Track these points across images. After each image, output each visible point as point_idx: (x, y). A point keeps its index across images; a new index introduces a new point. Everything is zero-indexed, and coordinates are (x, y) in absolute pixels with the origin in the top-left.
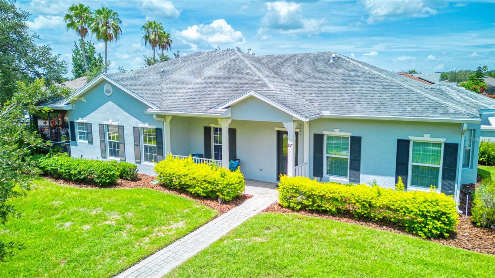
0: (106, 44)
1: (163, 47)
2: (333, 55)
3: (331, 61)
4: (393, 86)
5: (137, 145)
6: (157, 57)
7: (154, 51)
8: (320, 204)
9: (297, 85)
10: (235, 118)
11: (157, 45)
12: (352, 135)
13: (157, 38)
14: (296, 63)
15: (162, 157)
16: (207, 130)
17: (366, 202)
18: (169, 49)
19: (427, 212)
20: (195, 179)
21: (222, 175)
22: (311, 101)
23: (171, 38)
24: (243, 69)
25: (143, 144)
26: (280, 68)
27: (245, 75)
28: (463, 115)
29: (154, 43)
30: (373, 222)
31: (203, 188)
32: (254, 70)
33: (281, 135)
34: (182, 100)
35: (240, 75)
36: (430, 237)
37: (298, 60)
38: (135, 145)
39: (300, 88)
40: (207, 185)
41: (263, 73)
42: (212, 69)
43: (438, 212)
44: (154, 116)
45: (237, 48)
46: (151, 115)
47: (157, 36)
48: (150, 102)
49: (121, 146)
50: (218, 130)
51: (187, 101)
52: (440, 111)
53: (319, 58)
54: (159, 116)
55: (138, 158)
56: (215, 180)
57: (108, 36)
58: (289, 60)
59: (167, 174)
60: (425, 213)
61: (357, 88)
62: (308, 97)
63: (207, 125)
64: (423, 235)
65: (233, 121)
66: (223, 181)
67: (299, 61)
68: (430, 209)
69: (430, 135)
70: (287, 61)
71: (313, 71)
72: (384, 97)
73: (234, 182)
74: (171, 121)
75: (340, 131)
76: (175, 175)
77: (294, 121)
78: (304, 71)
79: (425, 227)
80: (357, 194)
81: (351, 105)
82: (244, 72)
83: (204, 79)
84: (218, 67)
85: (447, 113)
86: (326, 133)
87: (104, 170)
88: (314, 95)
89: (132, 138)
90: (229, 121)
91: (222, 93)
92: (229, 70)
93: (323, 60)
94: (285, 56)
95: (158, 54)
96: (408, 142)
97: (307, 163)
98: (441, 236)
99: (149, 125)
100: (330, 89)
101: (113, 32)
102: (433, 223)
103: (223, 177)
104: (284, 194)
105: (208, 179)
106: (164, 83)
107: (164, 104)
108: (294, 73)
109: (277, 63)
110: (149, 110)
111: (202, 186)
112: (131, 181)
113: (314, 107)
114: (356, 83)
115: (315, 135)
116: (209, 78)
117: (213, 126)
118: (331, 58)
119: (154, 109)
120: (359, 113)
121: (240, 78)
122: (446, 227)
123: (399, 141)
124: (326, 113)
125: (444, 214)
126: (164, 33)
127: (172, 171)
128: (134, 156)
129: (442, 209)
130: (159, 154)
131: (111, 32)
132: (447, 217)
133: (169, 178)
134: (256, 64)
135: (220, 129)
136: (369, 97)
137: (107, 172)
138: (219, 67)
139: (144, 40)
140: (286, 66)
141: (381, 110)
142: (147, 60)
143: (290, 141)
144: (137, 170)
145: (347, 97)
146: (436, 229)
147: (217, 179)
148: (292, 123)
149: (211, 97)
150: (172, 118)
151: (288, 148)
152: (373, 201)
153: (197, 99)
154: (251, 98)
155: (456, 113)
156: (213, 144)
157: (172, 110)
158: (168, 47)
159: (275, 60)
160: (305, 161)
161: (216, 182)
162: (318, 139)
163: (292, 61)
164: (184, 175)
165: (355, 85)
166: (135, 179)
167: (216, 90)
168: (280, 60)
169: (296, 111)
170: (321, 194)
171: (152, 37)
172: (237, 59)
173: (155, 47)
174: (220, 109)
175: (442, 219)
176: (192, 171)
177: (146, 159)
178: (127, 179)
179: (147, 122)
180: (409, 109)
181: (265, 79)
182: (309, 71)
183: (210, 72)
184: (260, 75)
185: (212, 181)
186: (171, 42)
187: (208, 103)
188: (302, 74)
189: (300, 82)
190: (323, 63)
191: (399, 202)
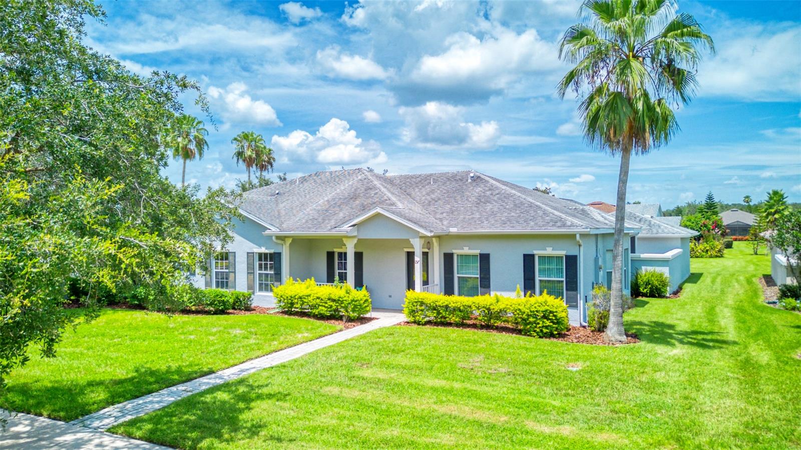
0: (185, 163)
1: (263, 168)
2: (472, 175)
3: (469, 181)
4: (524, 204)
5: (251, 273)
6: (255, 181)
7: (249, 172)
8: (444, 314)
9: (429, 205)
10: (361, 237)
11: (254, 165)
12: (482, 252)
13: (254, 156)
14: (432, 183)
15: (279, 283)
16: (330, 255)
17: (486, 308)
18: (270, 170)
19: (537, 311)
20: (318, 298)
21: (347, 291)
22: (441, 220)
23: (272, 156)
24: (371, 189)
25: (258, 272)
26: (413, 189)
27: (373, 195)
28: (577, 226)
29: (249, 162)
30: (494, 330)
31: (327, 307)
32: (383, 189)
33: (410, 256)
34: (304, 221)
35: (367, 195)
36: (543, 336)
37: (434, 179)
38: (248, 273)
39: (432, 208)
40: (331, 303)
41: (393, 193)
42: (336, 190)
43: (547, 310)
44: (274, 238)
45: (368, 168)
46: (270, 237)
47: (254, 152)
48: (269, 224)
49: (232, 275)
50: (343, 256)
51: (310, 222)
52: (559, 224)
53: (458, 178)
54: (278, 238)
55: (251, 287)
56: (340, 297)
57: (190, 152)
58: (423, 180)
59: (287, 297)
60: (535, 313)
61: (489, 207)
62: (438, 216)
63: (330, 250)
64: (535, 334)
65: (359, 240)
66: (348, 297)
67: (435, 181)
68: (539, 309)
69: (551, 248)
70: (422, 181)
71: (448, 192)
72: (513, 214)
73: (359, 298)
74: (290, 244)
75: (469, 249)
76: (297, 297)
77: (421, 237)
78: (439, 191)
79: (536, 327)
80: (477, 302)
81: (480, 222)
82: (372, 193)
83: (328, 201)
84: (342, 188)
85: (564, 225)
86: (456, 252)
87: (217, 295)
88: (445, 214)
89: (245, 266)
90: (355, 241)
91: (347, 214)
92: (356, 190)
93: (461, 180)
94: (420, 176)
95: (256, 177)
96: (533, 256)
97: (437, 285)
98: (551, 335)
99: (266, 249)
100: (462, 208)
101: (196, 146)
102: (543, 322)
103: (348, 293)
104: (410, 308)
105: (333, 297)
106: (281, 206)
107: (284, 226)
108: (428, 194)
109: (410, 183)
110: (267, 232)
111: (327, 305)
112: (245, 311)
113: (443, 225)
114: (489, 202)
115: (445, 254)
116: (334, 199)
117: (337, 250)
118: (469, 178)
119: (273, 230)
120: (485, 229)
121: (367, 198)
122: (554, 326)
123: (525, 255)
124: (453, 230)
125: (551, 312)
126: (265, 148)
127: (293, 294)
128: (246, 286)
129: (549, 309)
130: (276, 281)
131: (192, 147)
132: (555, 316)
133: (290, 301)
134: (386, 185)
135: (345, 254)
136: (499, 215)
137: (221, 297)
138: (344, 188)
139: (235, 159)
140: (420, 187)
141: (506, 225)
142: (240, 185)
143: (418, 258)
144: (251, 299)
145: (477, 215)
146: (546, 327)
147: (342, 296)
148: (418, 239)
149: (335, 218)
150: (292, 241)
151: (416, 265)
152: (492, 307)
153: (320, 220)
154: (378, 216)
155: (572, 225)
156: (337, 271)
157: (293, 230)
158: (269, 167)
159: (408, 180)
160: (436, 283)
161: (341, 299)
162: (448, 259)
163: (428, 181)
164: (308, 296)
165: (488, 204)
166: (248, 309)
167: (341, 210)
168: (414, 180)
169: (421, 226)
170: (444, 304)
171: (248, 153)
172: (365, 179)
173: (251, 168)
174: (346, 227)
175: (550, 317)
176: (315, 292)
177: (261, 289)
178: (240, 309)
179: (263, 246)
180: (532, 223)
181: (394, 199)
182: (444, 191)
183: (333, 193)
184: (390, 195)
185: (337, 298)
186: (274, 161)
187: (333, 222)
188: (436, 194)
189: (434, 202)
190: (461, 183)
191: (513, 306)
